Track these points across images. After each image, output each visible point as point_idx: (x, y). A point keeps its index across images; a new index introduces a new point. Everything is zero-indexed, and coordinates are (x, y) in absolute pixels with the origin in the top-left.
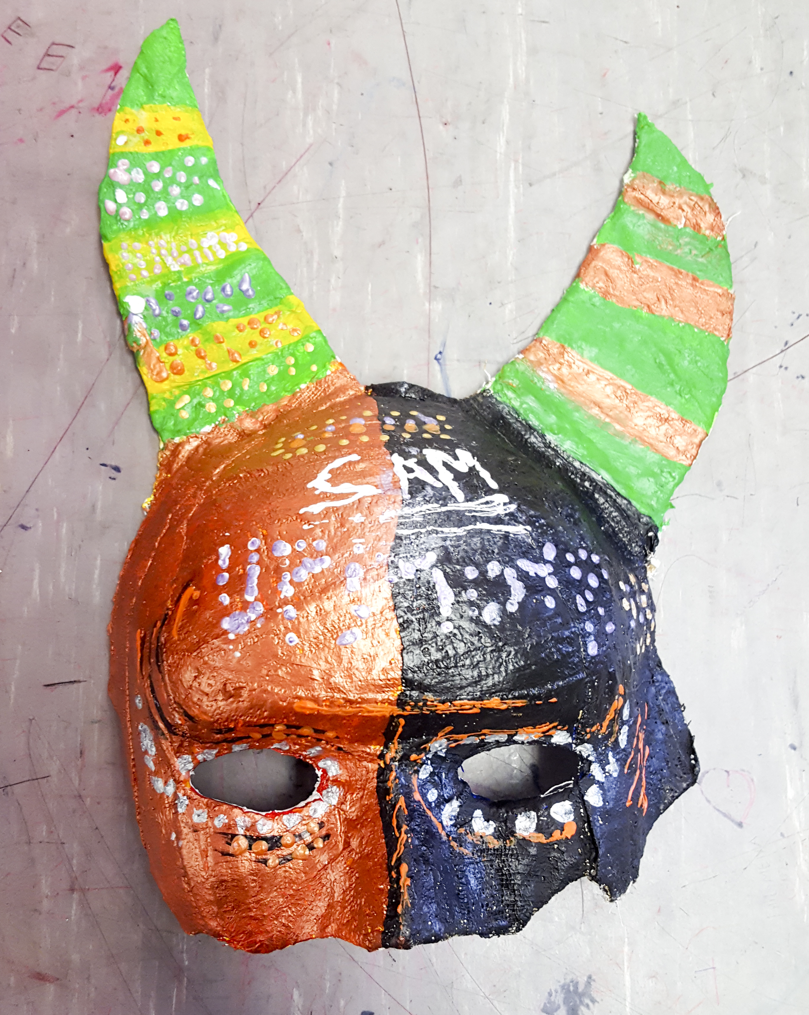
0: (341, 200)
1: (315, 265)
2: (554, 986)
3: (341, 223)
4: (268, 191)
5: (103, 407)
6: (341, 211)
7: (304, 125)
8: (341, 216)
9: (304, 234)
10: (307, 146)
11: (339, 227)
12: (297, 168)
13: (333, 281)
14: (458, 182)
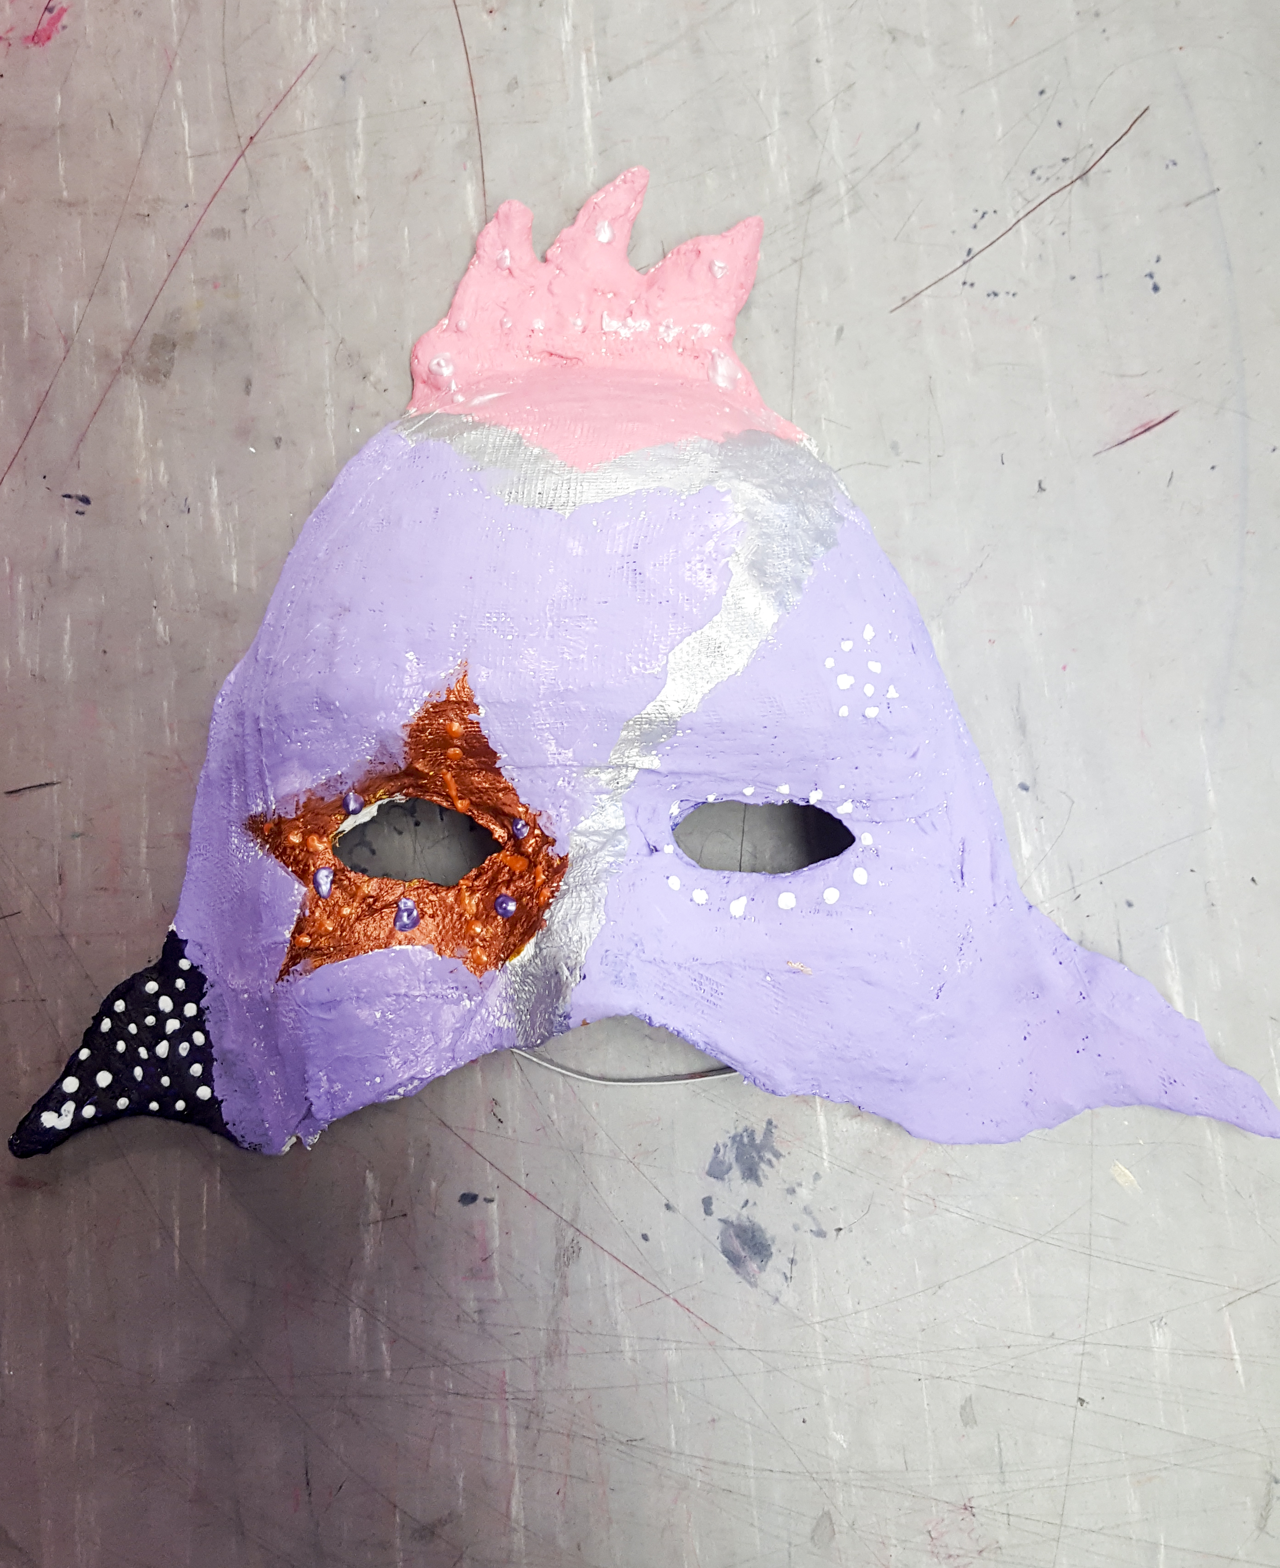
0: (360, 123)
1: (331, 211)
2: (723, 1139)
3: (361, 153)
4: (262, 121)
5: (62, 421)
6: (361, 138)
7: (304, 32)
8: (361, 144)
9: (314, 171)
10: (309, 58)
11: (360, 158)
12: (298, 87)
13: (356, 228)
14: (514, 84)
